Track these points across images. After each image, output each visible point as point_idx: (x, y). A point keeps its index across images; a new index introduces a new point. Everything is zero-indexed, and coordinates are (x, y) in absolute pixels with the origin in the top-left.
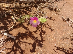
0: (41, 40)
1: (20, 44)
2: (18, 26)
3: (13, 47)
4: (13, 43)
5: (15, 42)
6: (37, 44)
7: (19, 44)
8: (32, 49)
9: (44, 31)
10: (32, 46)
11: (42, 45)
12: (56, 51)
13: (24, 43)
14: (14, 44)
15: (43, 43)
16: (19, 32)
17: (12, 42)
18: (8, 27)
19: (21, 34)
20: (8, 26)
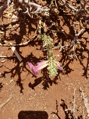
0: (52, 79)
1: (23, 70)
2: (37, 43)
3: (13, 69)
4: (16, 65)
5: (18, 65)
6: (43, 82)
7: (21, 70)
8: (32, 84)
9: (69, 69)
10: (35, 81)
11: (49, 87)
12: (57, 106)
13: (28, 71)
14: (16, 67)
15: (51, 85)
16: (32, 53)
17: (16, 62)
18: (23, 40)
19: (32, 57)
20: (24, 37)
